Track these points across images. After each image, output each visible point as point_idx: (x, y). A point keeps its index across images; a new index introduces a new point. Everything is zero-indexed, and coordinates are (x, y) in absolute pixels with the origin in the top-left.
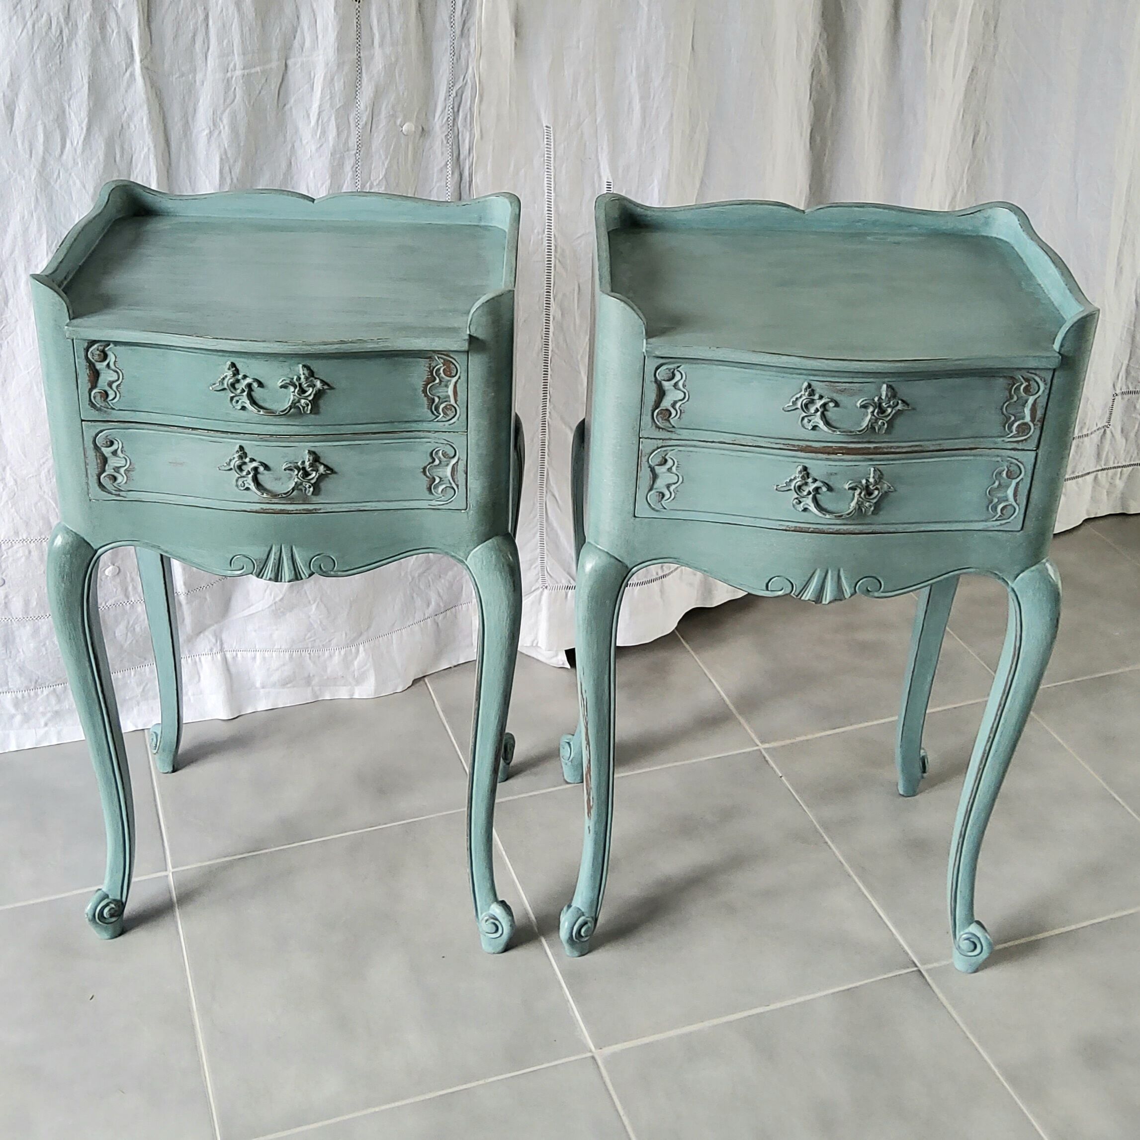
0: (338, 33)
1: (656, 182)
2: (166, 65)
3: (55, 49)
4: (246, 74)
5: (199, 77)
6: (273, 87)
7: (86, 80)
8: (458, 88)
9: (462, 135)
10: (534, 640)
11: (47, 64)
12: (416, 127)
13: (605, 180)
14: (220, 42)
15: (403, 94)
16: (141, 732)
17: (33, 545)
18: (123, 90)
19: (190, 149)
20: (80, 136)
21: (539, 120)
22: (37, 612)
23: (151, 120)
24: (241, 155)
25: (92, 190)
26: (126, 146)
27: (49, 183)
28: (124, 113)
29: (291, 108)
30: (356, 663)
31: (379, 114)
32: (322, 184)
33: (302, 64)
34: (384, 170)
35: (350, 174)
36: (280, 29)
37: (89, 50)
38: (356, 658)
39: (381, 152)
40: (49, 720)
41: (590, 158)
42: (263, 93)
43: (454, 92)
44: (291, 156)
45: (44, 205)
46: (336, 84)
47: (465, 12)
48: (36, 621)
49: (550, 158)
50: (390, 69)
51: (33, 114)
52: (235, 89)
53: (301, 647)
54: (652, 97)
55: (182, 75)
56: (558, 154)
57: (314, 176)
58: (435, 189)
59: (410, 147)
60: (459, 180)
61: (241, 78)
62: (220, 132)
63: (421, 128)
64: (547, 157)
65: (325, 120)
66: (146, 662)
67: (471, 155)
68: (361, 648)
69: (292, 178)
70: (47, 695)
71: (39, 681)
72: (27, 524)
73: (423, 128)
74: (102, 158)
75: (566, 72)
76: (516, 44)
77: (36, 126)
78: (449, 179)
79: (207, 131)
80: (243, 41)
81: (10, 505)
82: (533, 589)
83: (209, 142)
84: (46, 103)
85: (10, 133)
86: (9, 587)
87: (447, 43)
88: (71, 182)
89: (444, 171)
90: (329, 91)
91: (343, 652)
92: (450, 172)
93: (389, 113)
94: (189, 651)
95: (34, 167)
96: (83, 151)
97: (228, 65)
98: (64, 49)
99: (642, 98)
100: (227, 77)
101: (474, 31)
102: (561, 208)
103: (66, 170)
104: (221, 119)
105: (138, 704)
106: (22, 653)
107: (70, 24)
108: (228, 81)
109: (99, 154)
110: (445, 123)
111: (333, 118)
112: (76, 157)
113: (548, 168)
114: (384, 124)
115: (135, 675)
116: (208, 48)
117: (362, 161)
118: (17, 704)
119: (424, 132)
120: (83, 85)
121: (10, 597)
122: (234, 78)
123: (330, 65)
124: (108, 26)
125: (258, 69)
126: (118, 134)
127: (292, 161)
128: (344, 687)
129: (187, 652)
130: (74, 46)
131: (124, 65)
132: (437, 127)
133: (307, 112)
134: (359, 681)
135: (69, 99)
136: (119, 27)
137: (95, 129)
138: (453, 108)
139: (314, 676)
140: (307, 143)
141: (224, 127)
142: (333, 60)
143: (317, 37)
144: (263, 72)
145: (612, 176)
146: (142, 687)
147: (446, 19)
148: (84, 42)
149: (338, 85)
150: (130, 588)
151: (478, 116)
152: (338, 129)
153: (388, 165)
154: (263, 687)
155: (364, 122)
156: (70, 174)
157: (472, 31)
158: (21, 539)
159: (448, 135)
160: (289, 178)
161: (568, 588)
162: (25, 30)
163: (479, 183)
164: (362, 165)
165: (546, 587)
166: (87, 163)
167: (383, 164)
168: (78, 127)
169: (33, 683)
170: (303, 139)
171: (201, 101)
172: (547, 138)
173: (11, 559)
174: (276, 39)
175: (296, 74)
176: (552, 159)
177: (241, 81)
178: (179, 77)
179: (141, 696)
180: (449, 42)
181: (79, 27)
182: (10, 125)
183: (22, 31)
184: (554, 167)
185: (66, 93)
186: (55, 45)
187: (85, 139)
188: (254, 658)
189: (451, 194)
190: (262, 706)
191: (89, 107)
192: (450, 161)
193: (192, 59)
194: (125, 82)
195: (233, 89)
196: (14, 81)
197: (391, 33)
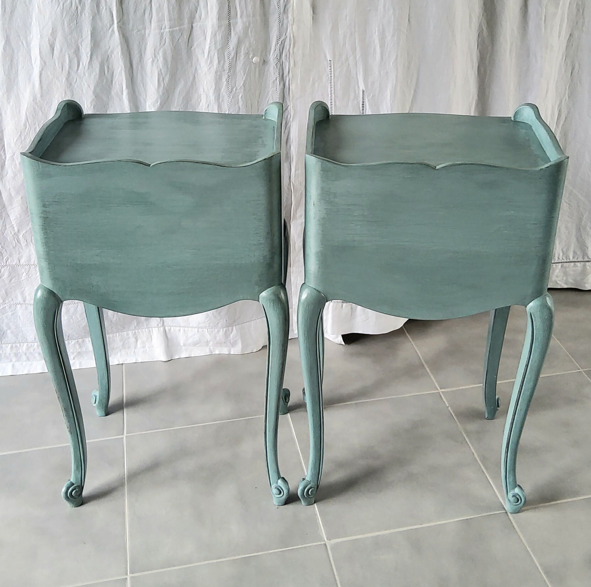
0: (218, 10)
1: (389, 90)
2: (131, 25)
3: (74, 17)
4: (171, 30)
5: (147, 31)
6: (185, 37)
7: (89, 33)
8: (282, 39)
9: (285, 64)
11: (70, 24)
12: (260, 59)
13: (361, 89)
14: (158, 14)
15: (253, 42)
16: (121, 365)
18: (108, 38)
19: (143, 68)
20: (87, 61)
21: (325, 57)
23: (122, 53)
24: (169, 72)
25: (93, 88)
26: (110, 66)
27: (71, 84)
28: (109, 49)
29: (195, 49)
30: (231, 336)
31: (240, 53)
32: (211, 88)
33: (200, 26)
34: (243, 81)
35: (225, 83)
36: (189, 8)
37: (91, 18)
38: (232, 333)
39: (242, 71)
40: (75, 356)
41: (353, 77)
42: (180, 40)
43: (280, 41)
44: (195, 73)
45: (69, 96)
46: (217, 37)
47: (286, 1)
48: (68, 305)
50: (246, 29)
51: (63, 49)
52: (165, 38)
53: (203, 326)
54: (386, 46)
55: (139, 31)
56: (336, 75)
57: (207, 83)
58: (271, 92)
59: (257, 69)
60: (283, 87)
61: (168, 33)
62: (158, 60)
63: (263, 60)
64: (330, 76)
65: (212, 55)
66: (125, 329)
67: (289, 75)
68: (234, 328)
69: (195, 85)
70: (74, 344)
71: (70, 336)
73: (264, 61)
74: (98, 72)
75: (340, 32)
76: (313, 17)
77: (65, 55)
78: (278, 87)
79: (151, 59)
80: (169, 14)
83: (152, 65)
84: (70, 44)
85: (52, 58)
88: (82, 84)
89: (275, 82)
90: (214, 40)
91: (225, 329)
92: (278, 83)
93: (245, 52)
94: (147, 325)
95: (64, 76)
96: (88, 68)
97: (162, 26)
98: (79, 17)
99: (381, 47)
100: (161, 32)
101: (290, 10)
102: (337, 103)
103: (80, 78)
104: (158, 54)
105: (121, 350)
107: (82, 4)
108: (162, 34)
109: (97, 69)
110: (275, 58)
111: (216, 54)
112: (85, 71)
113: (330, 82)
114: (243, 57)
115: (119, 336)
116: (152, 17)
117: (231, 76)
119: (265, 62)
120: (88, 35)
122: (165, 33)
123: (214, 27)
124: (101, 6)
125: (177, 28)
126: (106, 60)
127: (196, 76)
128: (226, 348)
129: (145, 326)
130: (83, 15)
131: (109, 25)
132: (272, 60)
133: (203, 51)
134: (234, 344)
135: (81, 42)
136: (106, 6)
137: (94, 57)
138: (279, 50)
139: (210, 341)
140: (203, 66)
141: (160, 58)
142: (216, 24)
143: (208, 12)
144: (180, 30)
145: (365, 87)
146: (122, 342)
147: (276, 4)
148: (89, 13)
149: (219, 37)
151: (292, 54)
152: (219, 60)
153: (245, 78)
154: (184, 346)
155: (232, 56)
156: (82, 80)
157: (289, 10)
159: (277, 64)
160: (194, 85)
162: (59, 7)
163: (293, 89)
164: (231, 78)
166: (91, 75)
167: (243, 78)
168: (86, 56)
169: (67, 337)
170: (201, 64)
171: (148, 45)
172: (330, 66)
174: (187, 13)
175: (197, 31)
176: (333, 77)
177: (169, 35)
178: (137, 32)
179: (122, 346)
180: (277, 16)
181: (86, 5)
182: (52, 55)
183: (58, 7)
184: (334, 82)
185: (80, 39)
186: (74, 15)
187: (89, 62)
188: (180, 330)
189: (279, 94)
190: (183, 355)
191: (91, 46)
192: (278, 77)
193: (143, 23)
194: (110, 34)
195: (164, 38)
196: (54, 33)
197: (246, 11)
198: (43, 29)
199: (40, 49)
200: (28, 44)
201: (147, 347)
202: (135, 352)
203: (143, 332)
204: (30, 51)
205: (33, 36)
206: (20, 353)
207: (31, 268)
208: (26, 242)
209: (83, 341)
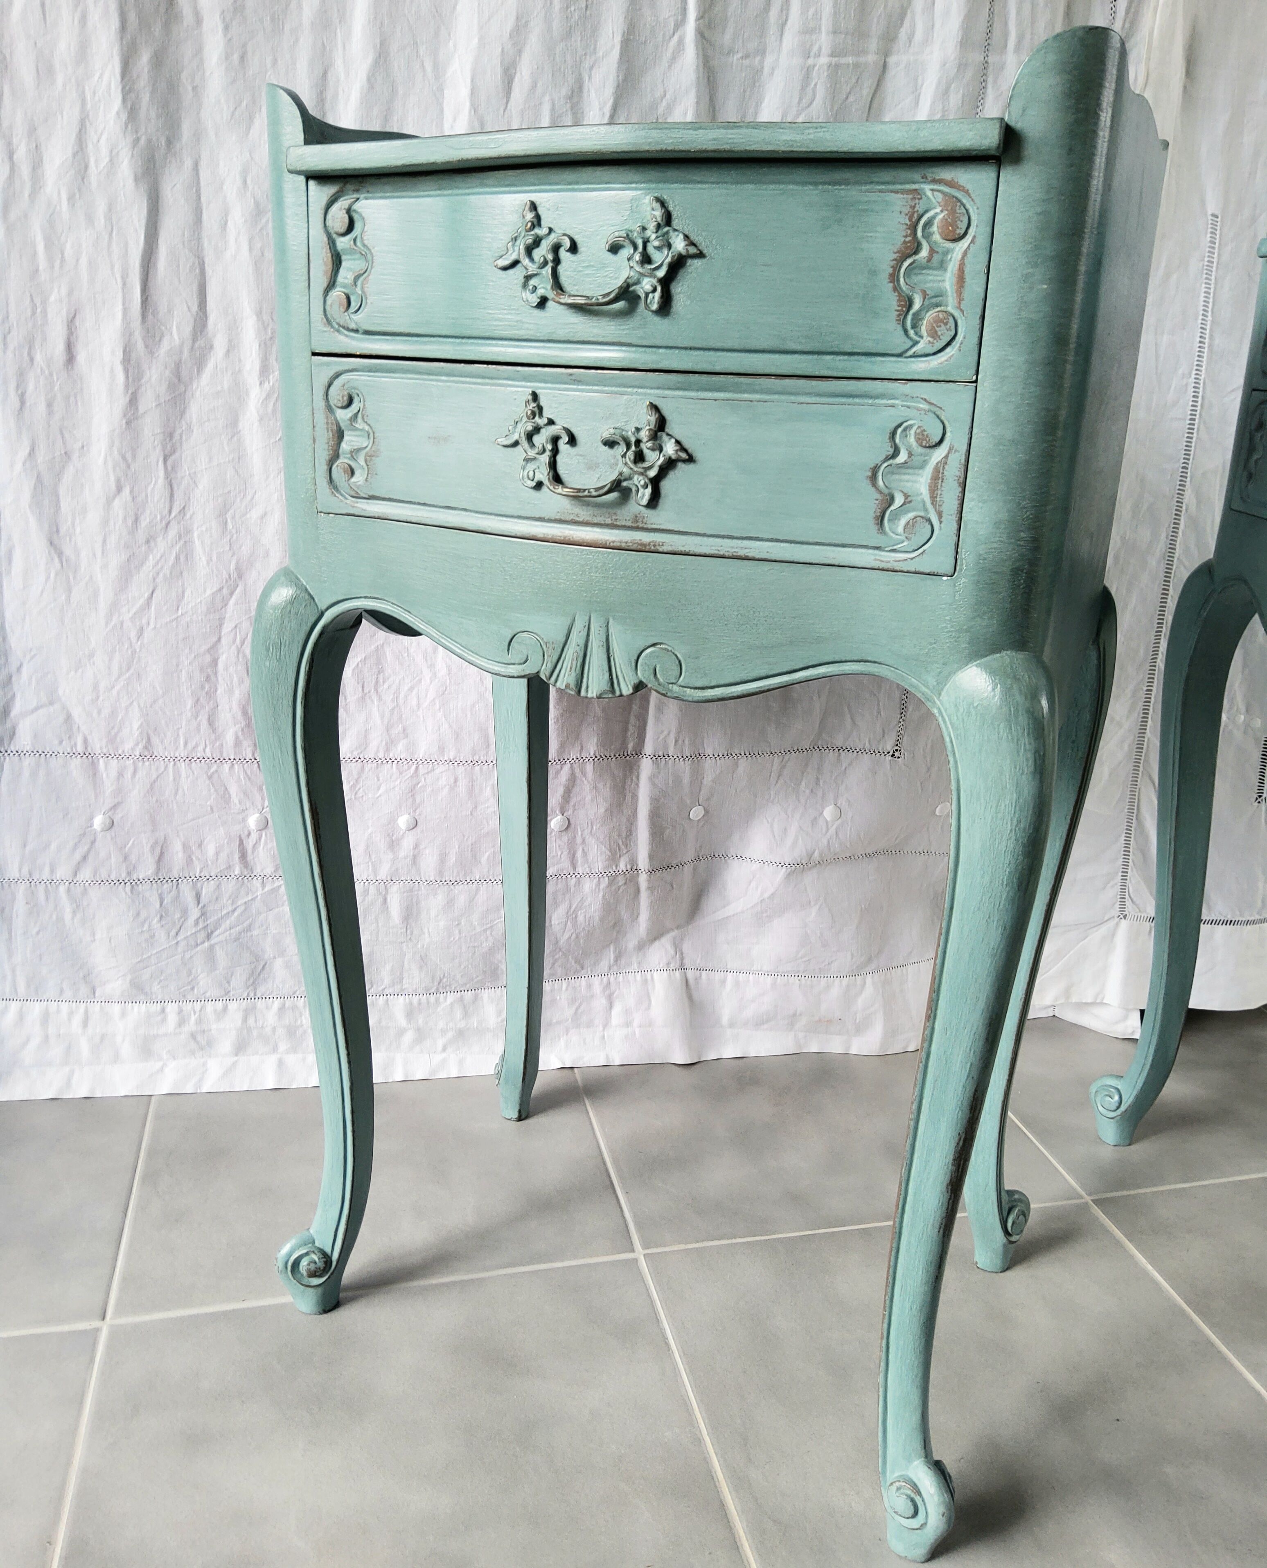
2: (728, 37)
4: (833, 63)
5: (769, 60)
6: (864, 93)
7: (618, 39)
10: (1099, 994)
11: (567, 8)
14: (803, 11)
16: (570, 1070)
17: (461, 769)
18: (665, 63)
21: (1203, 203)
22: (455, 874)
30: (860, 1001)
36: (885, 6)
38: (862, 991)
40: (450, 1042)
42: (851, 99)
46: (951, 99)
47: (1127, 25)
48: (452, 887)
49: (1212, 262)
52: (816, 85)
55: (746, 56)
61: (826, 67)
64: (1208, 261)
66: (584, 971)
68: (869, 978)
70: (452, 1004)
71: (445, 980)
72: (457, 736)
77: (541, 104)
80: (835, 13)
81: (437, 706)
84: (560, 69)
85: (504, 111)
86: (422, 831)
90: (941, 107)
91: (845, 981)
94: (640, 964)
97: (811, 46)
100: (807, 66)
102: (1217, 341)
105: (567, 1031)
106: (427, 935)
108: (808, 72)
113: (1206, 278)
115: (567, 989)
116: (787, 20)
118: (410, 1014)
120: (613, 46)
121: (422, 847)
122: (816, 68)
123: (947, 65)
125: (850, 60)
128: (839, 1037)
129: (637, 964)
131: (672, 24)
134: (860, 1028)
135: (591, 68)
139: (801, 1014)
142: (952, 58)
143: (933, 25)
144: (855, 66)
146: (574, 1008)
149: (955, 99)
150: (579, 854)
154: (731, 1025)
158: (446, 758)
165: (1125, 916)
169: (436, 983)
171: (766, 101)
172: (1212, 233)
173: (429, 789)
174: (878, 22)
175: (896, 79)
176: (1211, 268)
177: (826, 74)
178: (742, 58)
179: (572, 1021)
182: (505, 101)
184: (1216, 278)
185: (588, 57)
188: (724, 981)
190: (729, 1051)
191: (618, 81)
193: (762, 32)
194: (670, 50)
195: (812, 85)
196: (520, 30)
197: (1032, 34)
198: (489, 19)
199: (472, 81)
200: (439, 71)
201: (636, 1023)
202: (604, 1036)
203: (628, 981)
204: (442, 90)
205: (455, 46)
206: (302, 1025)
207: (367, 769)
208: (360, 689)
209: (476, 999)
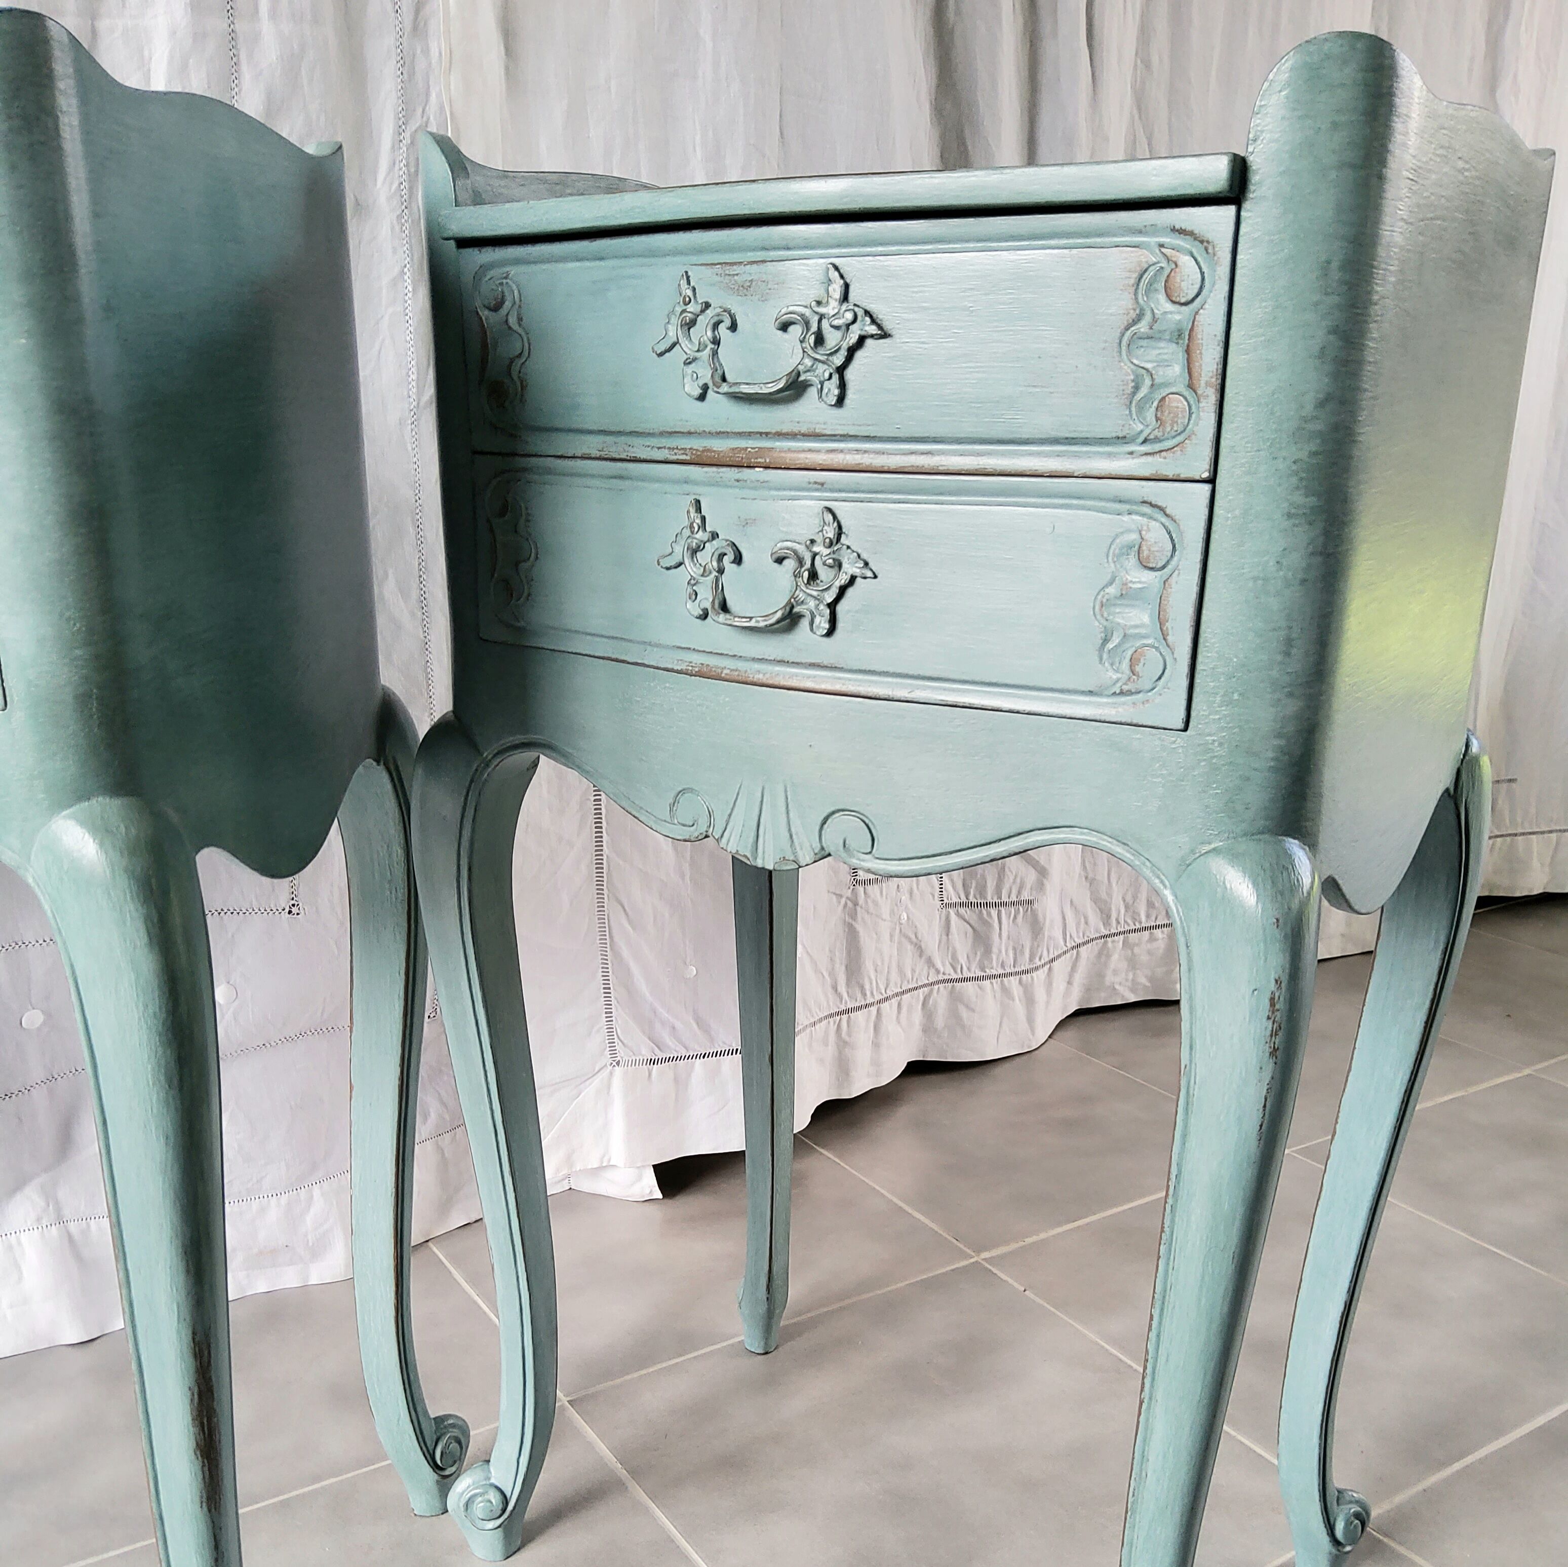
8: (414, 129)
10: (604, 1156)
30: (309, 1218)
33: (125, 33)
38: (309, 1208)
43: (407, 135)
46: (191, 76)
50: (291, 64)
58: (386, 318)
68: (317, 1191)
73: (357, 202)
75: (592, 132)
76: (507, 68)
78: (409, 302)
82: (597, 1069)
87: (389, 41)
89: (400, 283)
91: (284, 1200)
92: (410, 288)
101: (435, 24)
110: (395, 193)
119: (361, 208)
123: (176, 36)
132: (382, 199)
138: (407, 166)
142: (183, 25)
159: (401, 216)
161: (652, 1062)
165: (618, 1063)
180: (393, 39)
189: (415, 330)
192: (408, 266)
